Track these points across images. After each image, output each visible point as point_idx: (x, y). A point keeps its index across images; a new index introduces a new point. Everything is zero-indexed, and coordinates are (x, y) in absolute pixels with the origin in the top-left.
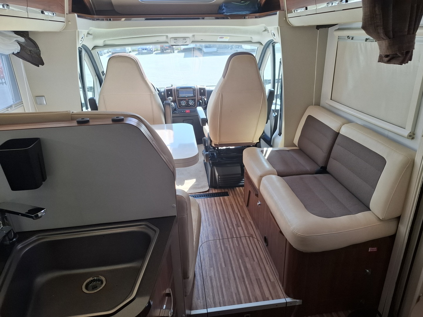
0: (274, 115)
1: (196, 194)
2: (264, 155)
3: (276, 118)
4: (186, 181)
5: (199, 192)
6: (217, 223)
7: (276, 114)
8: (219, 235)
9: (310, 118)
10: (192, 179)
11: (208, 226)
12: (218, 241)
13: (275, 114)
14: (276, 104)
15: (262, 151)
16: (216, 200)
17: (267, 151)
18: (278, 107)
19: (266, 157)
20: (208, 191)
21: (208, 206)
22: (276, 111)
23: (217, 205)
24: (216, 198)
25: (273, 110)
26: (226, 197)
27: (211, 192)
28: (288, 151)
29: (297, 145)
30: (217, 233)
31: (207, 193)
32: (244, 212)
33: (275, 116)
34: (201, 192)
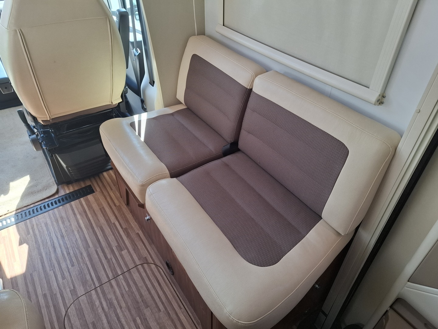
0: (134, 52)
1: (36, 204)
2: (137, 134)
3: (140, 57)
4: (12, 184)
5: (41, 199)
6: (85, 254)
7: (139, 52)
8: (92, 280)
9: (195, 58)
10: (22, 176)
11: (70, 267)
12: (93, 292)
13: (137, 51)
14: (135, 31)
15: (132, 125)
16: (74, 206)
17: (140, 122)
18: (140, 37)
19: (142, 138)
20: (57, 192)
21: (63, 223)
22: (138, 44)
23: (79, 217)
24: (73, 203)
25: (132, 43)
26: (90, 197)
27: (62, 193)
28: (172, 114)
29: (183, 102)
30: (88, 277)
31: (57, 196)
32: (125, 217)
33: (137, 54)
34: (44, 199)
